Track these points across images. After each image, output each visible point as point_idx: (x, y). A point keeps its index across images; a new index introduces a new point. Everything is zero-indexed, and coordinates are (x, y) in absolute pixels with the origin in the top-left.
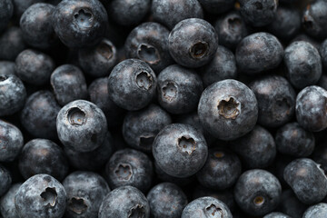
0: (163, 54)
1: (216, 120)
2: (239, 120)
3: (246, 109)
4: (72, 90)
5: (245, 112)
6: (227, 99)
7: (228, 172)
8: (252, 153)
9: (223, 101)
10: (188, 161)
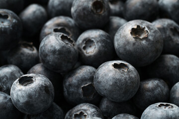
0: (72, 30)
1: (134, 44)
2: (150, 38)
3: (152, 29)
4: (14, 75)
5: (152, 31)
6: (135, 27)
7: (159, 84)
8: (171, 68)
9: (133, 29)
10: (127, 76)
